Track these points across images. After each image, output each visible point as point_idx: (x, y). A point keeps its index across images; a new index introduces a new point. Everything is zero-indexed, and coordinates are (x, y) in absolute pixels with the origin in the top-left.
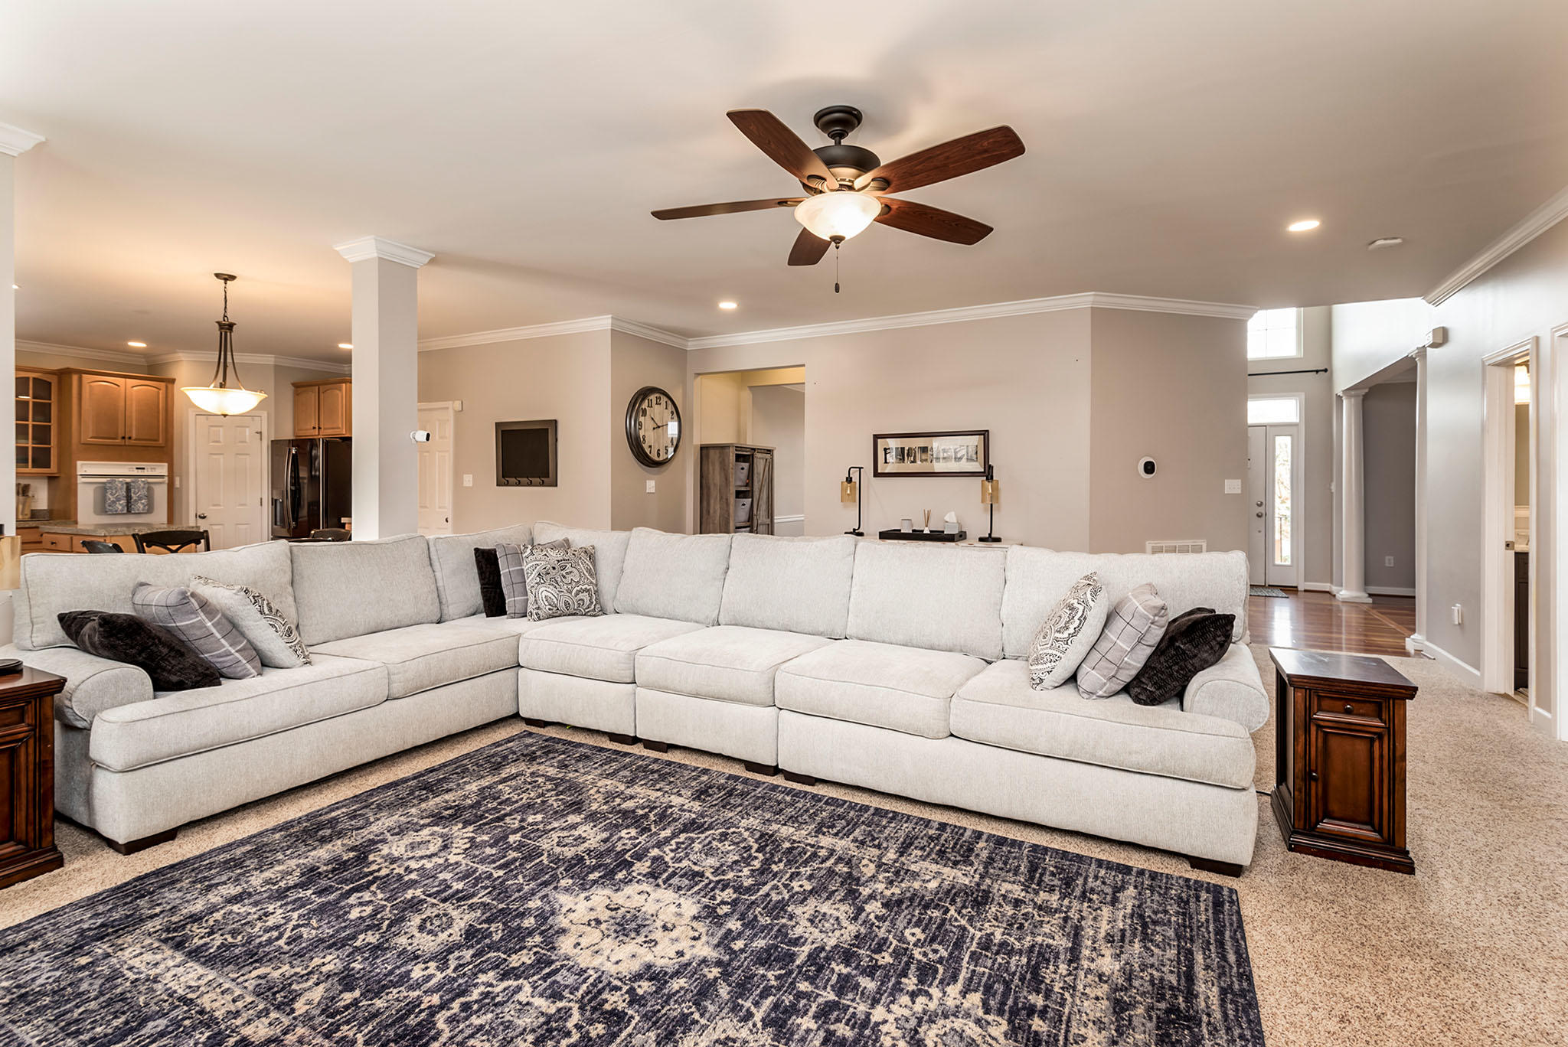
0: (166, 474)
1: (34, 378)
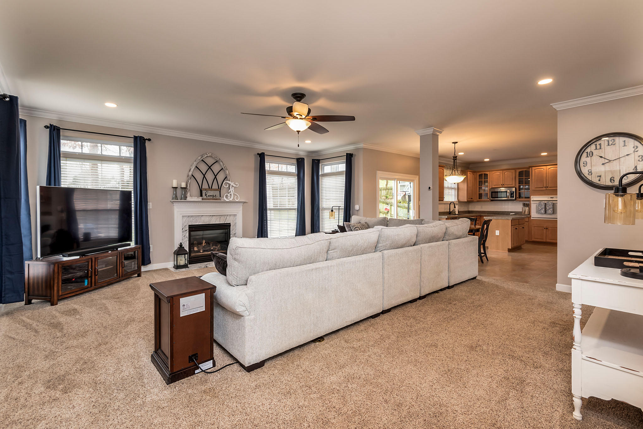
1: (525, 171)
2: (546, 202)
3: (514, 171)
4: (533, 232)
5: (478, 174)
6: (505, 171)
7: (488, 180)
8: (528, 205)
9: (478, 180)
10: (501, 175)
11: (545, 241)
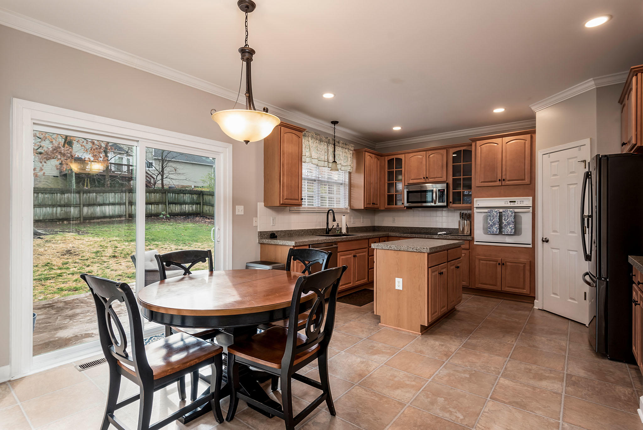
0: (531, 206)
1: (463, 150)
2: (501, 210)
3: (445, 151)
4: (477, 269)
5: (387, 159)
6: (430, 152)
7: (403, 169)
8: (468, 217)
9: (386, 170)
10: (424, 159)
11: (500, 289)
